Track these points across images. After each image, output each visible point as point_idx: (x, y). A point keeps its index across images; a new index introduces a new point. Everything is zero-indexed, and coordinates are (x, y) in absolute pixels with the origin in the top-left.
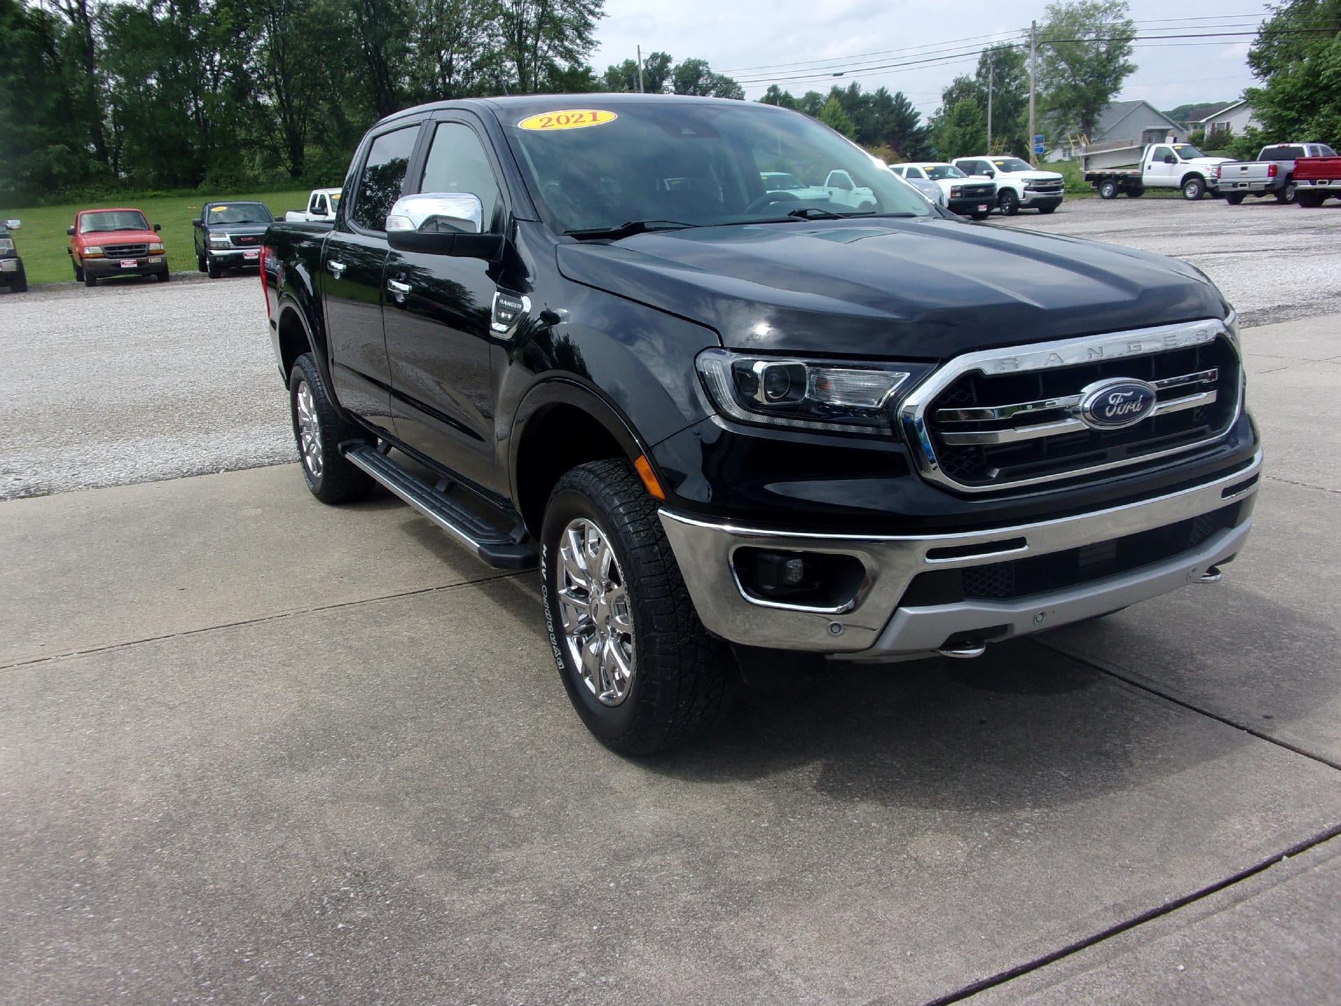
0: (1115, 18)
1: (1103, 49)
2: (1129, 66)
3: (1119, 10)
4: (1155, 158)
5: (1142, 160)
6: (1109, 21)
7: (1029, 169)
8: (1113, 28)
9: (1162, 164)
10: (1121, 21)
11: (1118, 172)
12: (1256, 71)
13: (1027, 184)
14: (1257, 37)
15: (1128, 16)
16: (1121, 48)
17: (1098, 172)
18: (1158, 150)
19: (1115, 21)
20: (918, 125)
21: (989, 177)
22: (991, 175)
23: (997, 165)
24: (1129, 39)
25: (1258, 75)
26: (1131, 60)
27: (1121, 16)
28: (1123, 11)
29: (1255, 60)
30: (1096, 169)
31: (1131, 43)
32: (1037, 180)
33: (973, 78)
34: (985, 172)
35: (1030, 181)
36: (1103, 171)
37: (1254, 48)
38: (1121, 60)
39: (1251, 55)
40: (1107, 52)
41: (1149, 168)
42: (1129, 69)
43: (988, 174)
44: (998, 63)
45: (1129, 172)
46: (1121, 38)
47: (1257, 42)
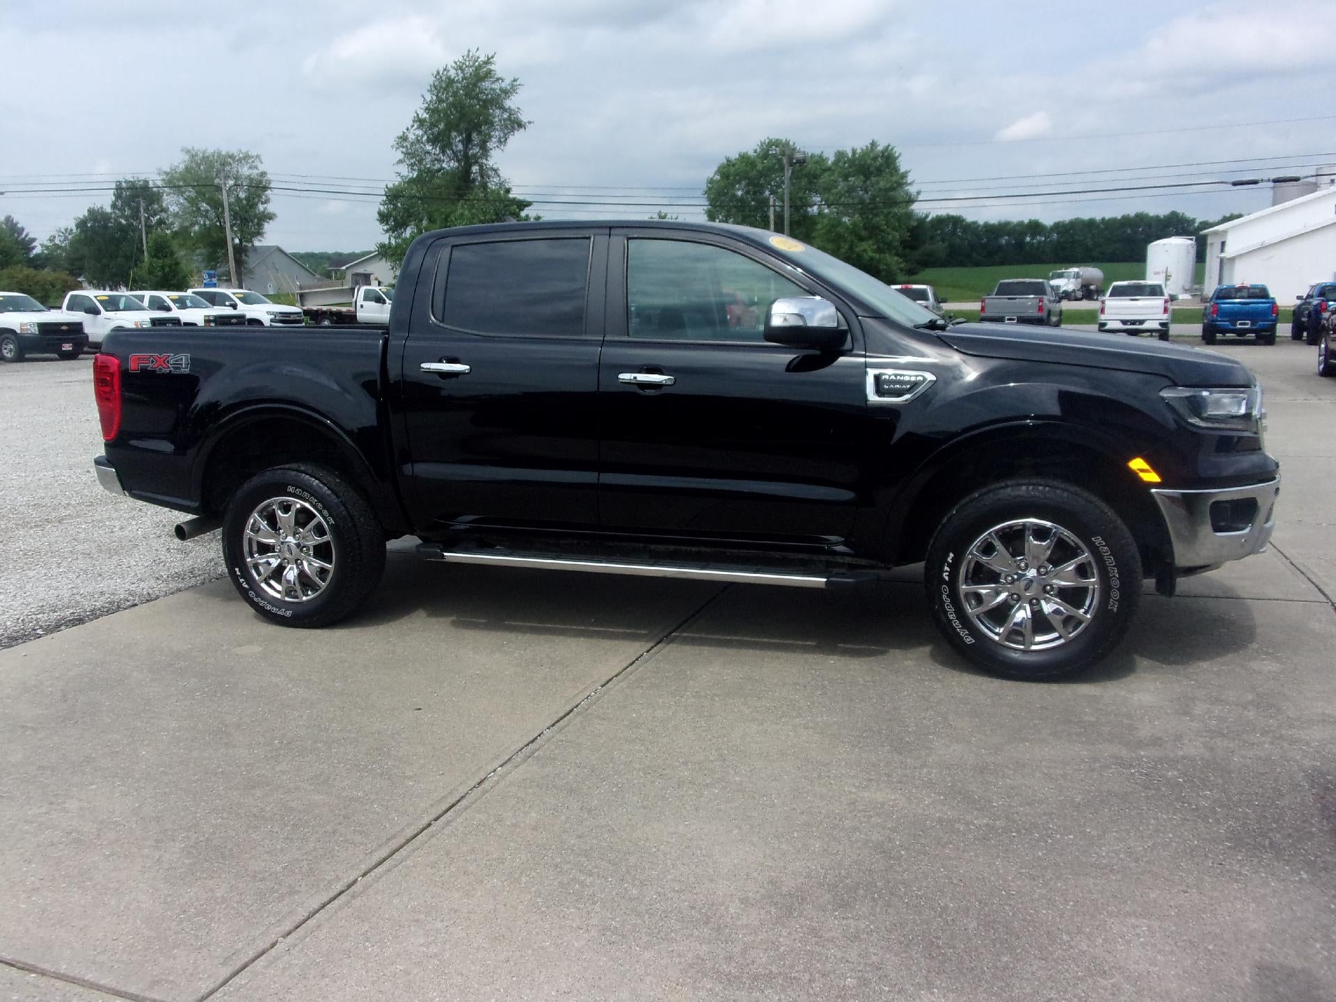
0: (250, 168)
1: (242, 195)
2: (269, 213)
3: (253, 162)
4: (366, 299)
5: (354, 300)
6: (245, 171)
7: (265, 302)
8: (249, 178)
9: (373, 304)
10: (256, 171)
11: (334, 309)
12: (385, 228)
13: (273, 317)
14: (385, 198)
15: (262, 168)
16: (260, 196)
17: (315, 308)
18: (367, 292)
19: (250, 171)
20: (35, 252)
21: (232, 308)
22: (234, 306)
23: (237, 298)
24: (265, 188)
25: (387, 231)
26: (270, 208)
27: (256, 168)
28: (257, 163)
29: (383, 218)
30: (313, 305)
31: (268, 192)
32: (280, 313)
33: (109, 210)
34: (227, 303)
35: (275, 314)
36: (320, 307)
37: (382, 208)
38: (261, 207)
39: (380, 213)
40: (247, 199)
41: (362, 306)
42: (270, 217)
43: (231, 305)
44: (134, 197)
45: (344, 309)
46: (259, 188)
47: (384, 203)
